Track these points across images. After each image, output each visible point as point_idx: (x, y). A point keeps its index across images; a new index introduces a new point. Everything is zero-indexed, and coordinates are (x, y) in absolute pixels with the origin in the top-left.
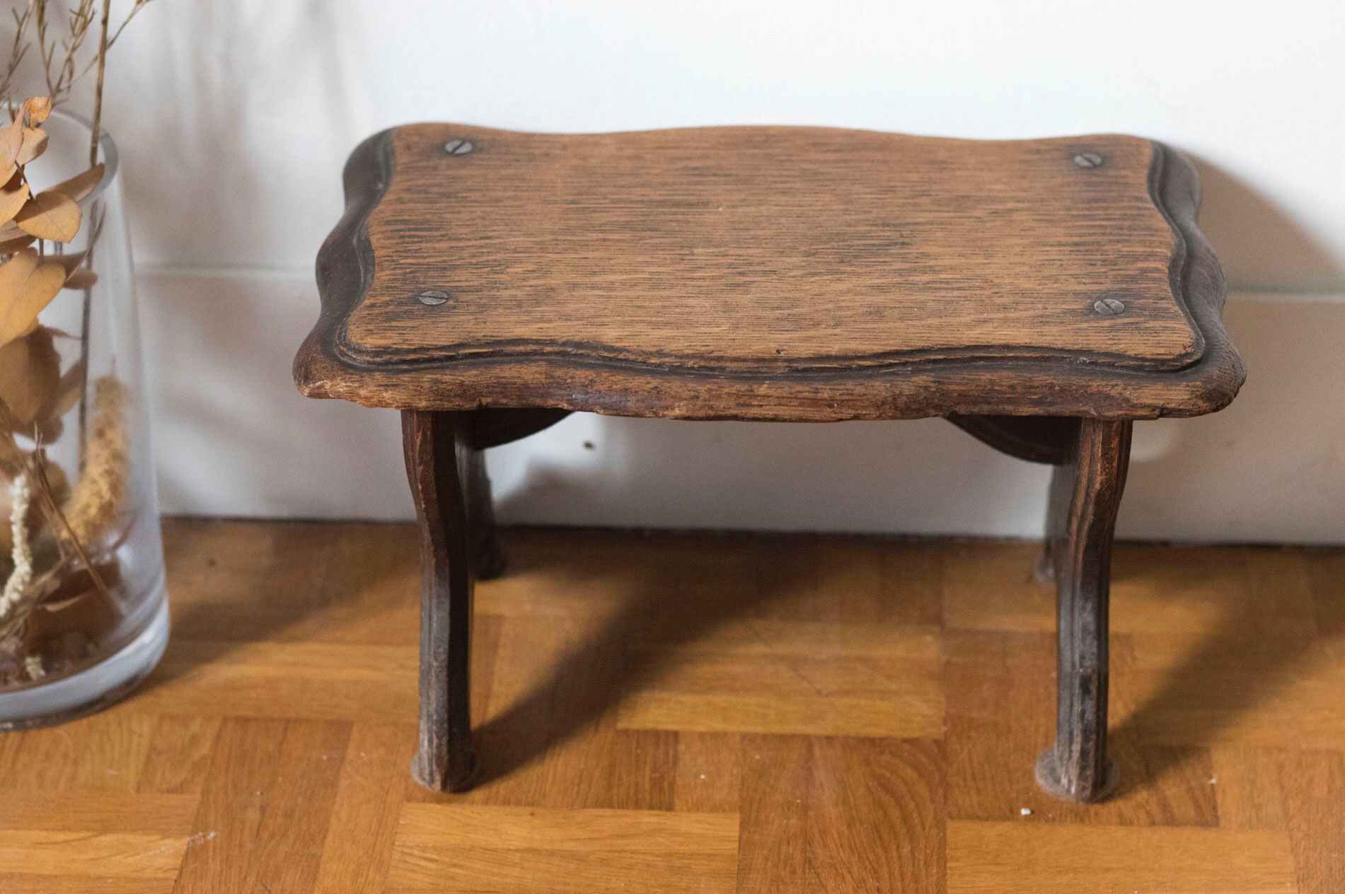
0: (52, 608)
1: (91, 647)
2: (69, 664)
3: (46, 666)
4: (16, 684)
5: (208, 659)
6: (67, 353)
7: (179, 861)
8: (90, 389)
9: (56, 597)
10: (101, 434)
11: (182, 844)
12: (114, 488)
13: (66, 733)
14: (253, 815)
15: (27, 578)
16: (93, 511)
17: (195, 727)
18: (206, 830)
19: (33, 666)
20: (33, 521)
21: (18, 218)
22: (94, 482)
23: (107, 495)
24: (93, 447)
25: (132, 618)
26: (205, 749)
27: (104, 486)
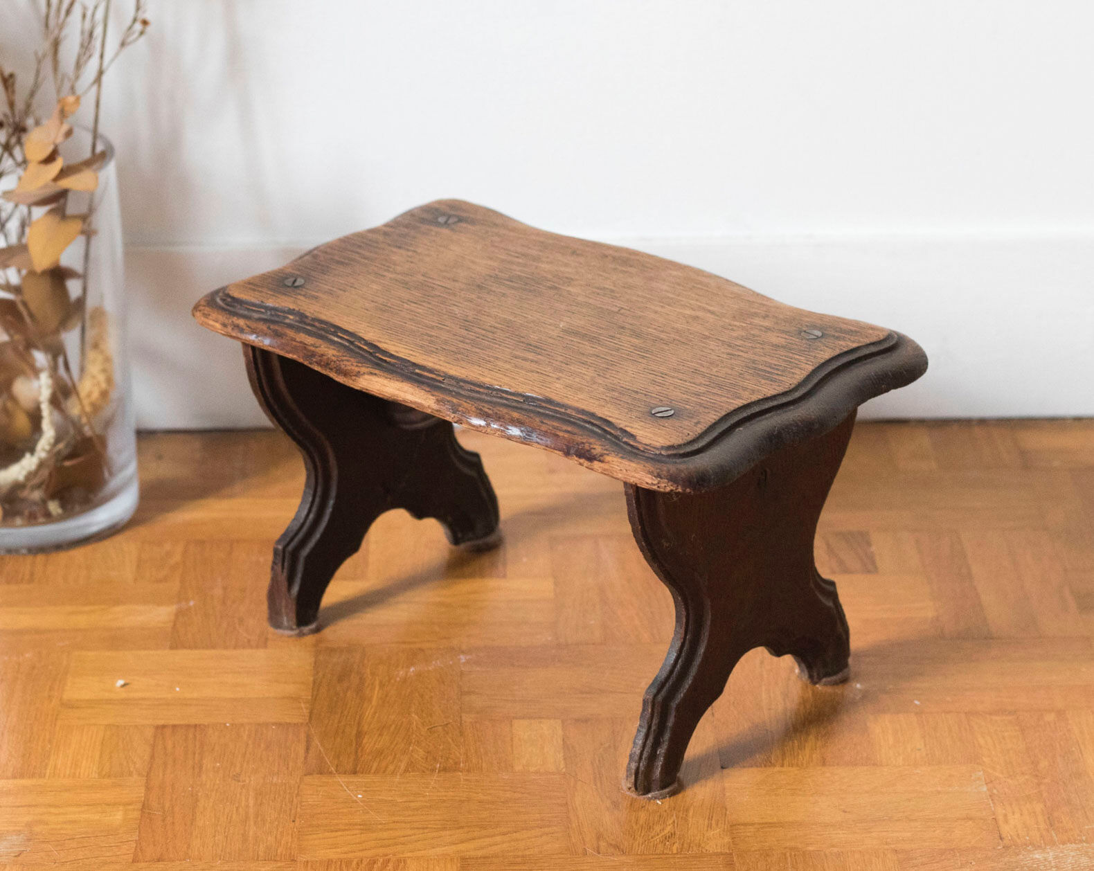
0: (68, 463)
1: (91, 496)
2: (77, 508)
3: (63, 506)
4: (41, 520)
5: (168, 511)
6: (74, 288)
7: (173, 618)
8: (87, 316)
9: (71, 456)
10: (96, 346)
11: (173, 608)
12: (109, 380)
13: (78, 554)
14: (218, 592)
15: (52, 441)
16: (96, 395)
17: (167, 547)
18: (187, 600)
19: (54, 507)
20: (55, 402)
21: (56, 179)
22: (94, 377)
23: (104, 385)
24: (91, 354)
25: (113, 484)
26: (177, 557)
27: (101, 378)
